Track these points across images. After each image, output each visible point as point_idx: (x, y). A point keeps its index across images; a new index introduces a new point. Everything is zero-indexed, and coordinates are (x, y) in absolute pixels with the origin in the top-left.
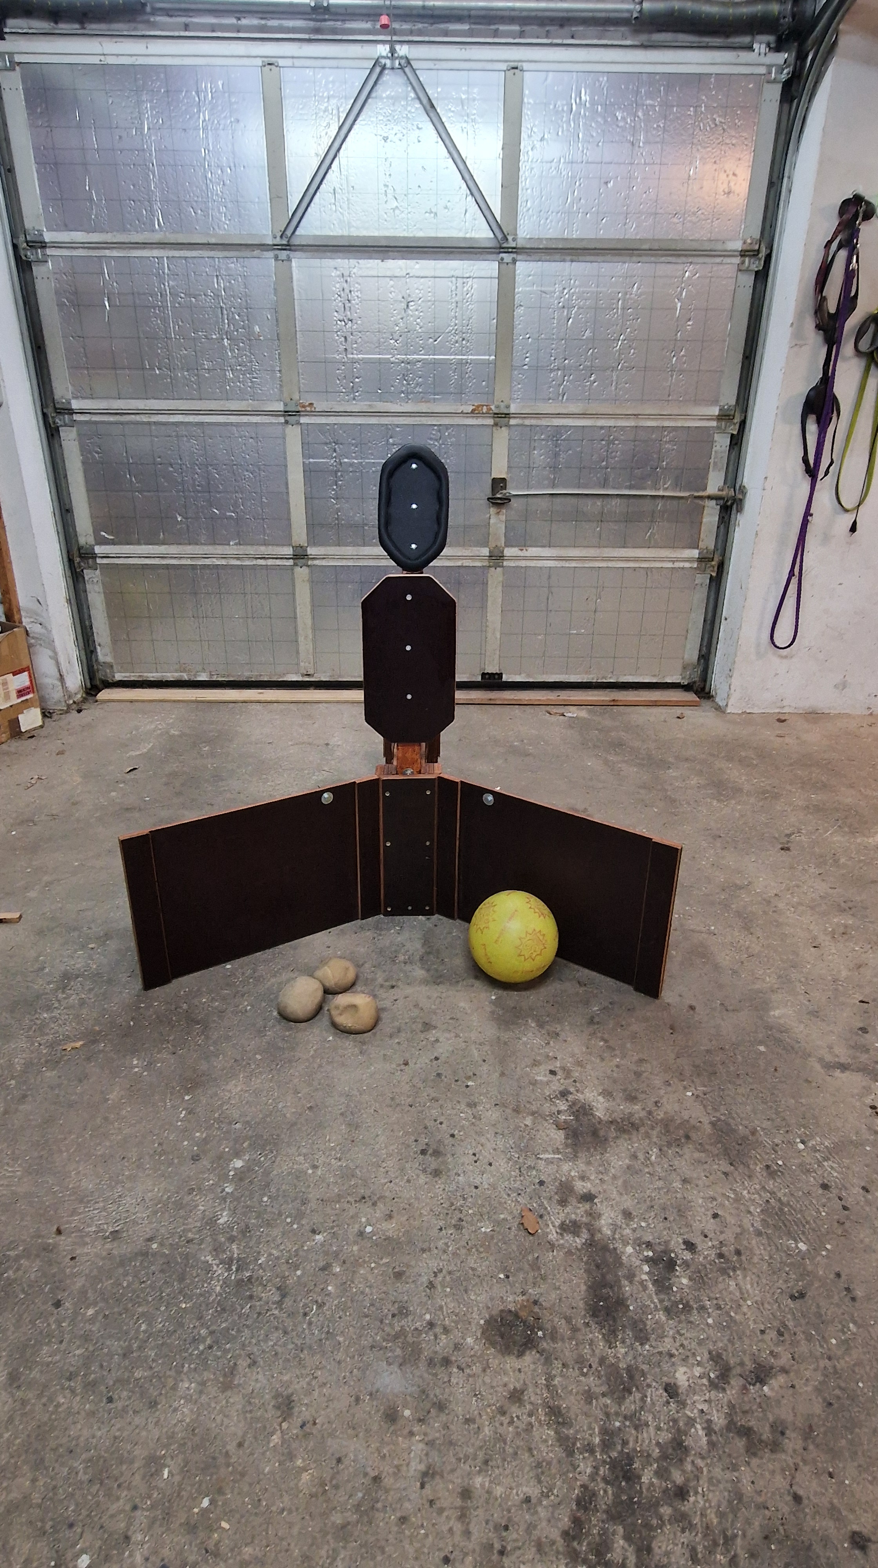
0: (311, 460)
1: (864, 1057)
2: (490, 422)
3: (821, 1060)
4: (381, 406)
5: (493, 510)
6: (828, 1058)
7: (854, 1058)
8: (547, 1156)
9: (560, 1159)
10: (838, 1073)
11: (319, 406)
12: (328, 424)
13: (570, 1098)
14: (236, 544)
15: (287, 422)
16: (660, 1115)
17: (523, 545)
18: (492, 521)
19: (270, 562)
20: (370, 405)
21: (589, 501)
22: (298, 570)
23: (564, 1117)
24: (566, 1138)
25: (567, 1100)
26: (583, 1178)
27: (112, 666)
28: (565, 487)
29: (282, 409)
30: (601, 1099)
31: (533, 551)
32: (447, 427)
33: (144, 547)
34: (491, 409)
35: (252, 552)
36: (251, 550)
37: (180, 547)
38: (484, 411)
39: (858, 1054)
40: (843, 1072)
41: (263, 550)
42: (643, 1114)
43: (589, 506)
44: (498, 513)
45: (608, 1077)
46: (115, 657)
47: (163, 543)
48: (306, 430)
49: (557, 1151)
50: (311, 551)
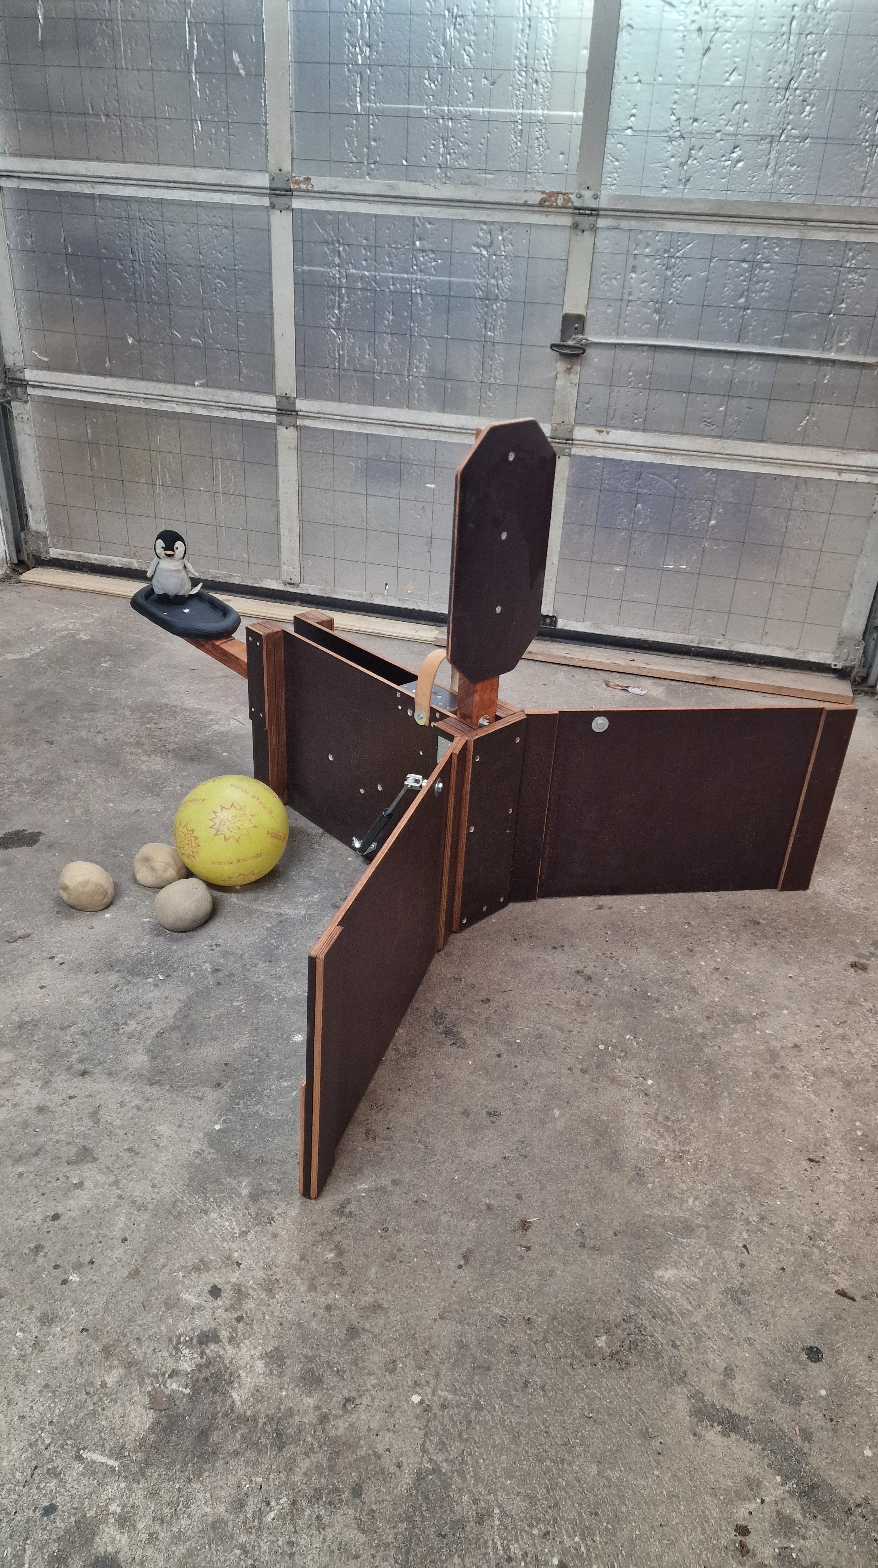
0: (305, 268)
1: (782, 1415)
2: (567, 221)
3: (697, 1396)
4: (406, 188)
5: (561, 366)
6: (713, 1395)
7: (766, 1408)
8: (97, 1457)
9: (113, 1469)
10: (713, 1435)
11: (320, 183)
12: (330, 213)
13: (212, 1349)
14: (201, 385)
15: (273, 206)
16: (339, 1427)
17: (604, 425)
18: (560, 382)
19: (246, 416)
20: (390, 186)
21: (714, 361)
22: (282, 431)
23: (174, 1386)
24: (152, 1429)
25: (202, 1353)
26: (125, 1522)
27: (46, 538)
28: (675, 336)
29: (267, 185)
30: (260, 1366)
31: (617, 435)
32: (503, 227)
33: (85, 377)
34: (569, 200)
35: (223, 400)
36: (221, 395)
37: (131, 381)
38: (560, 202)
39: (777, 1403)
40: (725, 1434)
41: (236, 396)
42: (311, 1417)
43: (710, 370)
44: (568, 371)
45: (299, 1325)
46: (51, 527)
47: (110, 374)
48: (301, 219)
49: (118, 1453)
50: (302, 405)
